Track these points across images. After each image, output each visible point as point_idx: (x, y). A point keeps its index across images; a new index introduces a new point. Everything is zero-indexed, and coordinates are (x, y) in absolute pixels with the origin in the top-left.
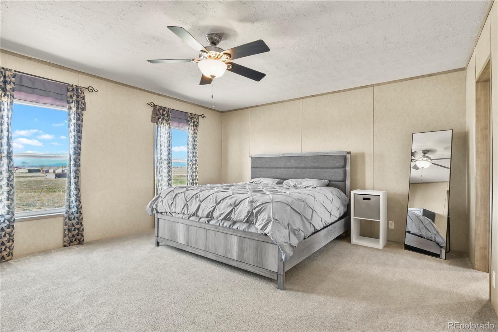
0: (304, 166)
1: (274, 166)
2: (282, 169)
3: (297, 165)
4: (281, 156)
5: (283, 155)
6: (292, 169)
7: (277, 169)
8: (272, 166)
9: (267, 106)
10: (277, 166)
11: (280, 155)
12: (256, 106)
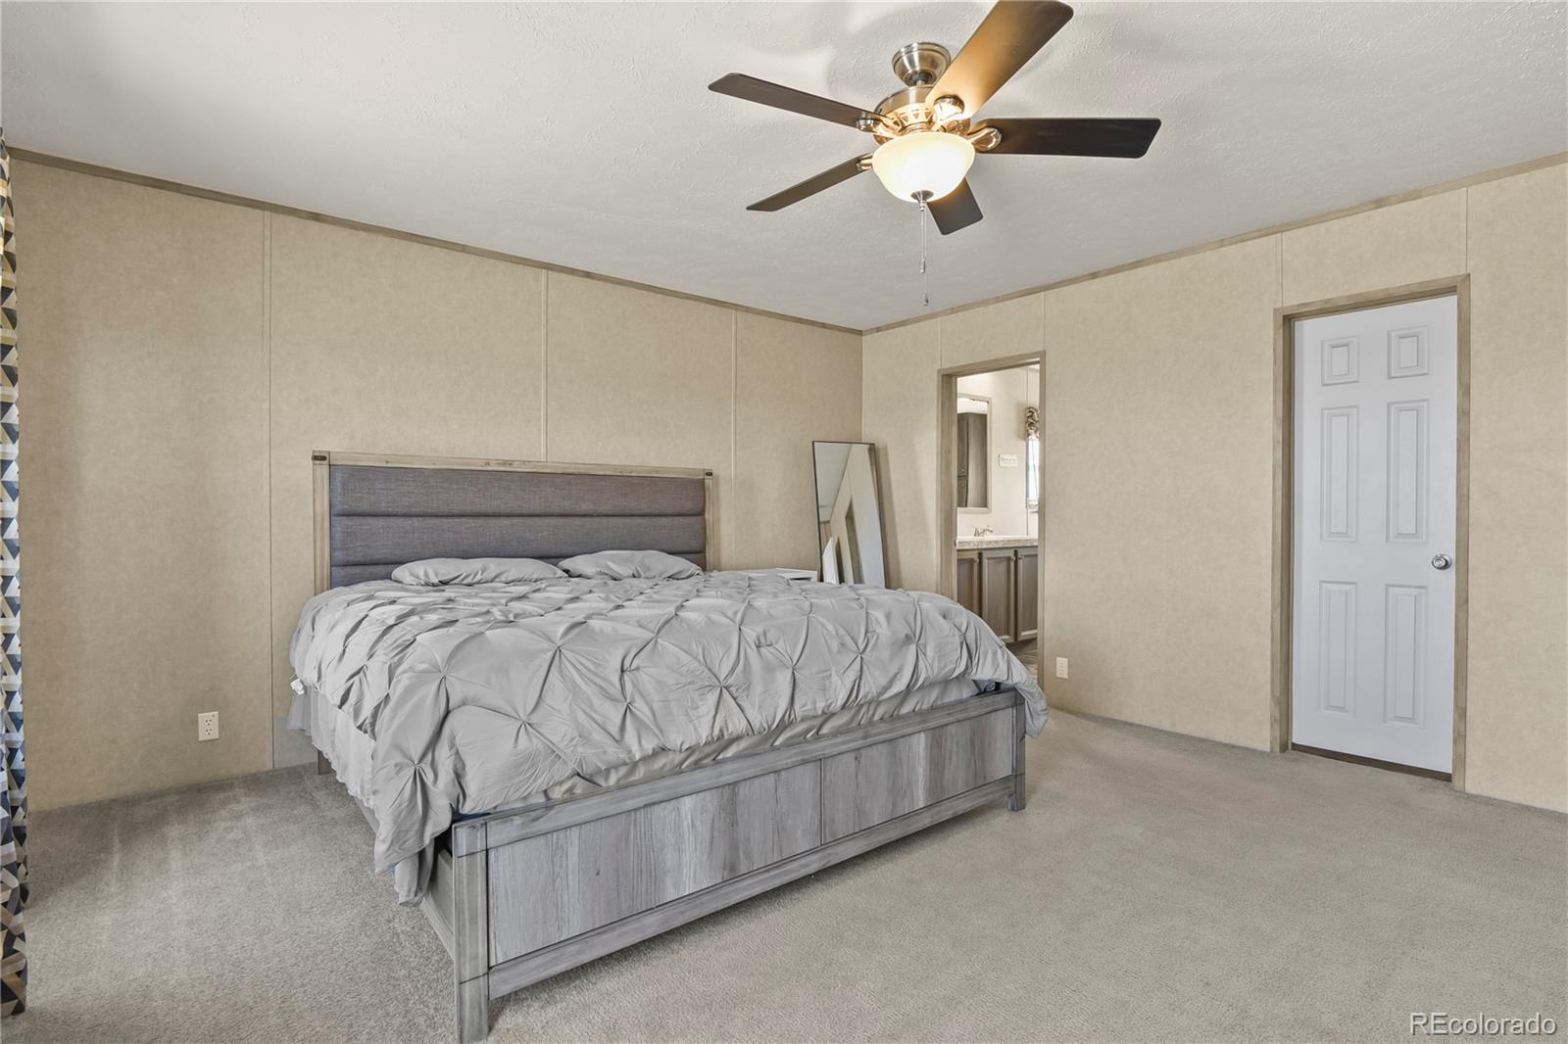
0: (592, 507)
1: (468, 508)
2: (506, 522)
3: (566, 503)
4: (495, 469)
5: (504, 464)
6: (547, 520)
7: (481, 521)
8: (455, 508)
9: (382, 241)
10: (484, 509)
11: (488, 464)
12: (317, 217)
